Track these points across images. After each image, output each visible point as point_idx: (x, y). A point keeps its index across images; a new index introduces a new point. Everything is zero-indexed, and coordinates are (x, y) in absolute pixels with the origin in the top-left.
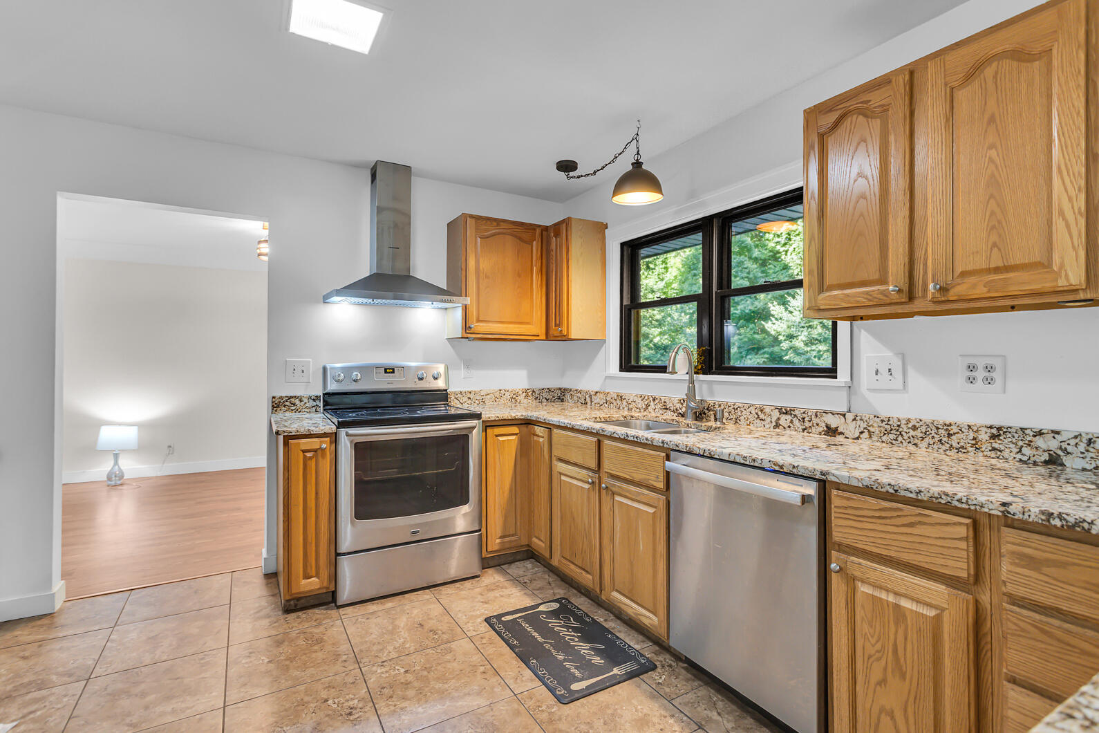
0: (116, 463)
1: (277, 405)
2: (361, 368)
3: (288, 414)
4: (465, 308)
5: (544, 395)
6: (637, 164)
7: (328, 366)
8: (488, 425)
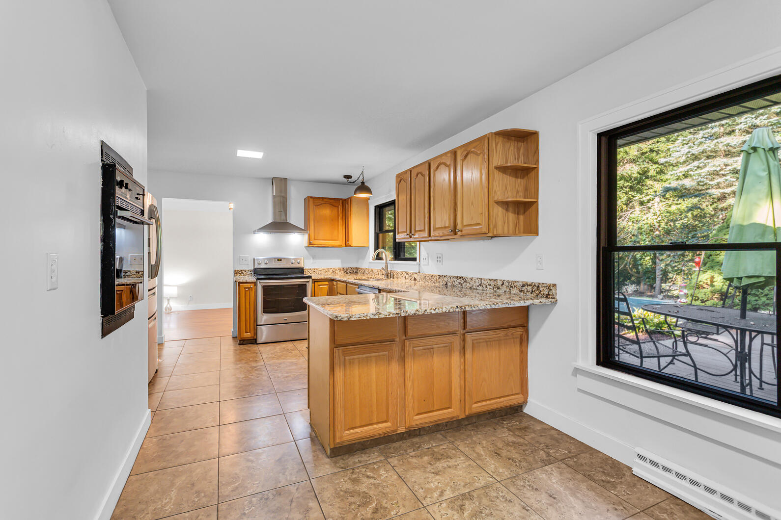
0: (168, 303)
1: (236, 273)
2: (268, 259)
3: (240, 276)
4: (309, 235)
5: (349, 270)
6: (363, 183)
7: (256, 258)
8: (315, 281)
